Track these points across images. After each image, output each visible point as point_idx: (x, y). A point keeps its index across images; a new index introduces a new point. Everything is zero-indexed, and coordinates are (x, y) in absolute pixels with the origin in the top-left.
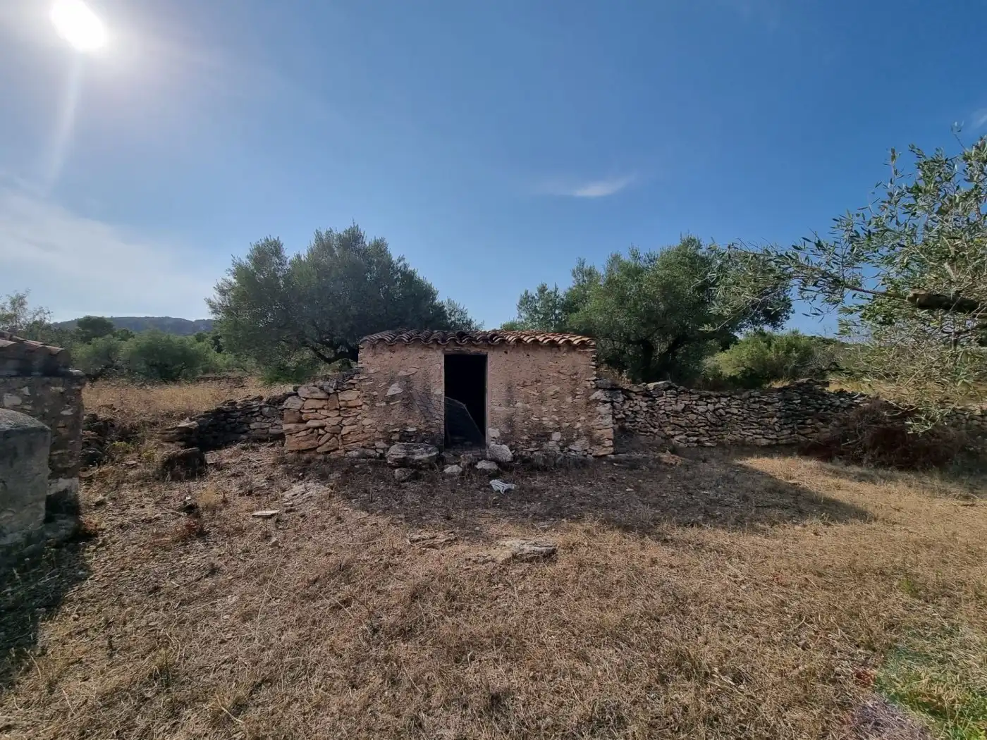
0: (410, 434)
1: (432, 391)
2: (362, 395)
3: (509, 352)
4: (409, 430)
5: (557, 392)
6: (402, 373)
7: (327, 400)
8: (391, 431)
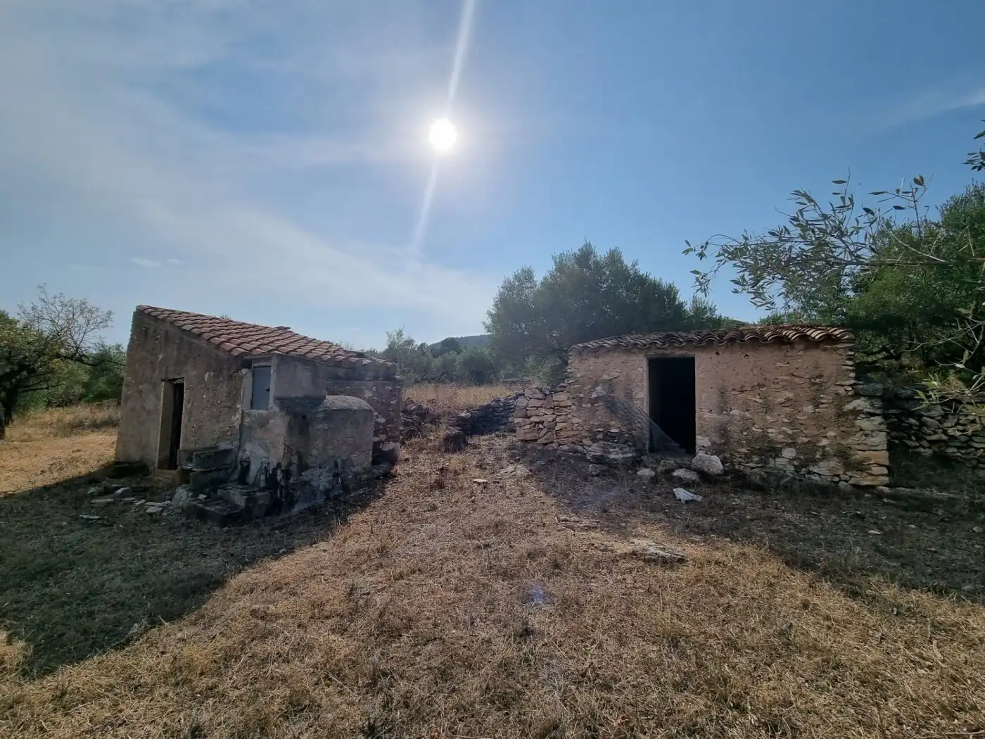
0: (614, 435)
1: (633, 394)
2: (571, 396)
3: (720, 353)
4: (612, 431)
5: (788, 400)
6: (605, 377)
7: (544, 400)
8: (595, 430)
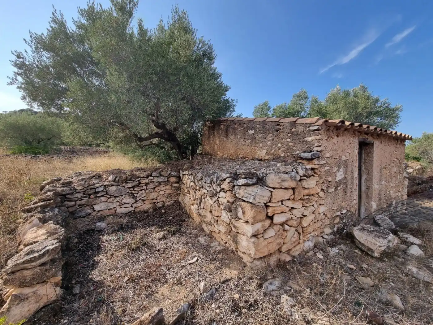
1: (354, 175)
3: (382, 142)
4: (343, 213)
6: (344, 158)
7: (293, 189)
8: (335, 215)
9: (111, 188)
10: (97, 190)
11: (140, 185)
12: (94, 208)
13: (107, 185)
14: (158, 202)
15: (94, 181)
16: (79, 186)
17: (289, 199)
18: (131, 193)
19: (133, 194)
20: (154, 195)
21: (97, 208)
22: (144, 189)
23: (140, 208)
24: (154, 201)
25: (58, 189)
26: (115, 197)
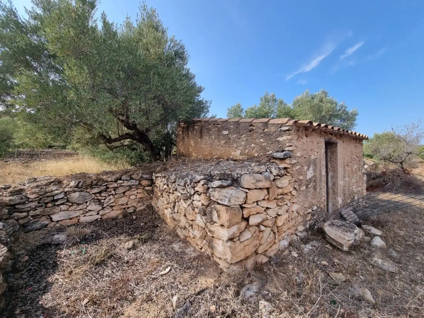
0: (314, 212)
1: (322, 172)
2: (293, 180)
3: (344, 141)
6: (313, 157)
7: (268, 189)
8: (307, 212)
9: (73, 195)
10: (55, 198)
11: (108, 190)
12: (51, 219)
13: (68, 191)
14: (128, 208)
15: (52, 188)
16: (33, 194)
17: (264, 199)
18: (98, 199)
19: (100, 200)
20: (123, 200)
21: (55, 218)
22: (112, 194)
23: (107, 215)
24: (124, 207)
25: (4, 198)
26: (78, 204)
